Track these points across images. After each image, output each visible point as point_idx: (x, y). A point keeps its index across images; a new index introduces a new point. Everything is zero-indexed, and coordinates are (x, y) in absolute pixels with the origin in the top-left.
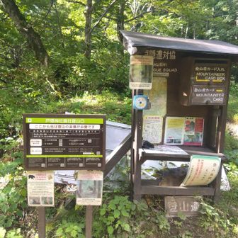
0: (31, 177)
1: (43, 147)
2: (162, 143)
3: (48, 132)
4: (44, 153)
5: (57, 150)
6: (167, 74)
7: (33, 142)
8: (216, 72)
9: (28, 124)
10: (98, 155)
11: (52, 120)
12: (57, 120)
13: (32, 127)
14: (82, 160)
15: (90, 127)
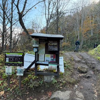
0: (7, 67)
1: (9, 60)
2: (44, 61)
3: (10, 56)
4: (9, 62)
5: (12, 61)
6: (45, 43)
7: (7, 59)
8: (55, 42)
9: (6, 55)
10: (22, 63)
11: (11, 54)
12: (12, 54)
13: (7, 55)
14: (18, 64)
15: (20, 55)
